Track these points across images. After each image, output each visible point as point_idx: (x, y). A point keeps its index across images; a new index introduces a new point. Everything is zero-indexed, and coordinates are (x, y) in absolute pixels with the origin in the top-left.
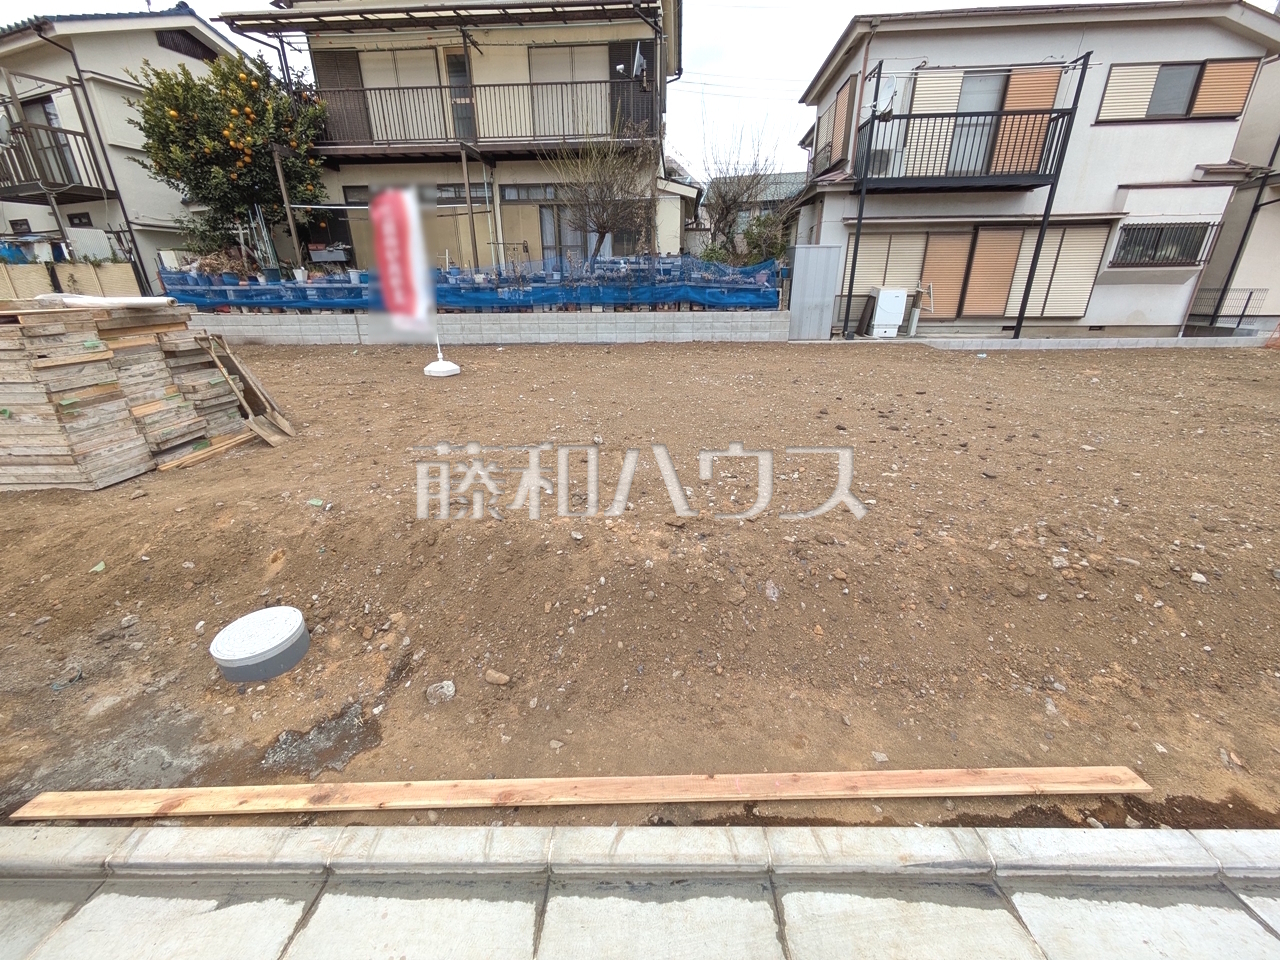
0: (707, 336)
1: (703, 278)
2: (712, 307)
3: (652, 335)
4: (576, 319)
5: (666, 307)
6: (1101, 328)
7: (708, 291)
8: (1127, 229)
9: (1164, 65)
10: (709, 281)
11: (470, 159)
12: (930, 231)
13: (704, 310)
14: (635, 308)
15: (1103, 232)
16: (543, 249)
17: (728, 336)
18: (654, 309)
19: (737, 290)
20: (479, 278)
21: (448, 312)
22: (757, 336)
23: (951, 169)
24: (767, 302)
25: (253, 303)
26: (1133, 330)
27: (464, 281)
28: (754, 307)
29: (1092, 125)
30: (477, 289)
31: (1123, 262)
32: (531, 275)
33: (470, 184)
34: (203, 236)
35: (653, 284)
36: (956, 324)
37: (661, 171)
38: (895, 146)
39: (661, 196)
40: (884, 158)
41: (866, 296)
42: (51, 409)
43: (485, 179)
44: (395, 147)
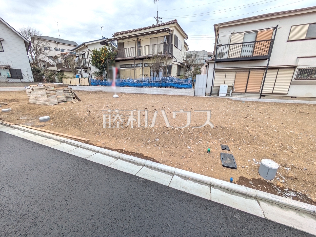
0: (176, 94)
1: (176, 82)
2: (178, 87)
3: (164, 93)
4: (150, 89)
5: (168, 87)
6: (295, 97)
7: (177, 84)
8: (300, 70)
9: (311, 24)
11: (136, 60)
12: (237, 71)
13: (176, 88)
14: (162, 87)
15: (292, 70)
16: (151, 75)
17: (180, 94)
18: (165, 88)
19: (183, 84)
20: (135, 81)
21: (129, 87)
22: (187, 94)
23: (242, 55)
24: (190, 87)
27: (132, 82)
28: (187, 88)
29: (286, 42)
30: (134, 83)
31: (300, 78)
32: (143, 81)
33: (135, 64)
35: (166, 83)
36: (245, 94)
37: (173, 60)
38: (226, 51)
39: (173, 65)
40: (222, 54)
41: (219, 86)
42: (47, 95)
43: (140, 63)
44: (126, 58)
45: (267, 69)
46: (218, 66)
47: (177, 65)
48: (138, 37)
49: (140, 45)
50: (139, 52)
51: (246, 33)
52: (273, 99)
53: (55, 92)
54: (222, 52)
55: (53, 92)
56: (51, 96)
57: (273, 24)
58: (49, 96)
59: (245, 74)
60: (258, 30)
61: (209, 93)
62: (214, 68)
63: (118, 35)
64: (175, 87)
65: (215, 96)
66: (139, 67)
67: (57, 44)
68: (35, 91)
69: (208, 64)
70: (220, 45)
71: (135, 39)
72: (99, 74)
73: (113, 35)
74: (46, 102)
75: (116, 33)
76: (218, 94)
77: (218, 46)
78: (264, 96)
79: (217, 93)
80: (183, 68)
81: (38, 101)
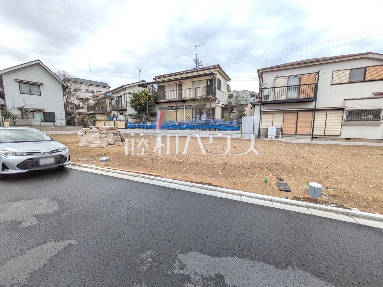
1: (220, 124)
2: (223, 130)
4: (193, 132)
5: (213, 130)
6: (350, 139)
7: (222, 126)
8: (348, 111)
9: (351, 69)
10: (222, 124)
11: (177, 102)
12: (284, 112)
14: (206, 130)
15: (342, 111)
16: (192, 117)
18: (210, 130)
19: (229, 126)
20: (176, 123)
21: (170, 130)
22: (233, 137)
23: (288, 98)
24: (236, 129)
25: (140, 127)
26: (363, 140)
27: (173, 124)
28: (233, 130)
29: (330, 85)
30: (176, 126)
31: (351, 120)
32: (186, 123)
33: (177, 106)
34: (135, 116)
35: (210, 125)
36: (296, 136)
37: (217, 102)
38: (271, 94)
39: (217, 107)
40: (267, 97)
41: (267, 128)
42: (99, 138)
43: (182, 105)
44: (167, 101)
45: (315, 110)
46: (264, 108)
47: (221, 107)
48: (181, 81)
49: (182, 88)
50: (181, 94)
51: (289, 77)
52: (326, 141)
53: (106, 135)
54: (268, 94)
55: (105, 135)
56: (103, 139)
57: (315, 70)
58: (101, 139)
59: (294, 116)
60: (301, 75)
61: (257, 135)
62: (261, 110)
63: (159, 78)
64: (220, 129)
65: (264, 139)
66: (181, 109)
67: (87, 86)
68: (87, 134)
69: (254, 106)
70: (265, 89)
71: (178, 82)
72: (138, 117)
73: (153, 78)
74: (98, 145)
75: (157, 76)
76: (267, 137)
77: (263, 89)
78: (316, 138)
79: (265, 135)
80: (227, 109)
81: (88, 144)
